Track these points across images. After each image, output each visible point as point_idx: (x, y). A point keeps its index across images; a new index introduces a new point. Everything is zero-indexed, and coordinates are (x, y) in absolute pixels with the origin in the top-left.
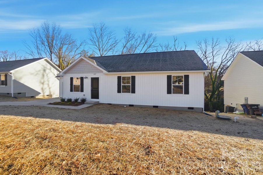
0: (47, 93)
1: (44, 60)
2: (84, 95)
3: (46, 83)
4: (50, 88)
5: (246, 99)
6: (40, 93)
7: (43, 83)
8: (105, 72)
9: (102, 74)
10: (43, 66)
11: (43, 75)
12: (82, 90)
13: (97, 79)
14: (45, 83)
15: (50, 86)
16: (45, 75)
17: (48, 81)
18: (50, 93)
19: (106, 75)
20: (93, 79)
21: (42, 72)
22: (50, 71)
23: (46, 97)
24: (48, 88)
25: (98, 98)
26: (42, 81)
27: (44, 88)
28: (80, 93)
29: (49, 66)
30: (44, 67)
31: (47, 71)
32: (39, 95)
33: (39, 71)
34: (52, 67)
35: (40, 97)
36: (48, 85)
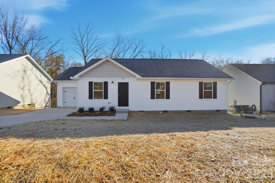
0: (28, 102)
1: (25, 58)
2: (109, 103)
3: (27, 88)
4: (31, 95)
5: (235, 102)
6: (19, 102)
7: (23, 89)
8: (138, 76)
9: (133, 79)
10: (23, 65)
11: (23, 78)
12: (106, 97)
13: (126, 85)
14: (25, 88)
15: (32, 92)
16: (26, 77)
17: (29, 86)
18: (32, 102)
19: (138, 79)
20: (120, 84)
21: (22, 72)
22: (31, 72)
23: (27, 107)
24: (29, 95)
25: (127, 105)
26: (22, 86)
27: (24, 95)
28: (103, 100)
29: (30, 65)
30: (25, 67)
31: (28, 72)
32: (18, 105)
33: (18, 71)
34: (34, 68)
35: (18, 107)
36: (29, 90)
